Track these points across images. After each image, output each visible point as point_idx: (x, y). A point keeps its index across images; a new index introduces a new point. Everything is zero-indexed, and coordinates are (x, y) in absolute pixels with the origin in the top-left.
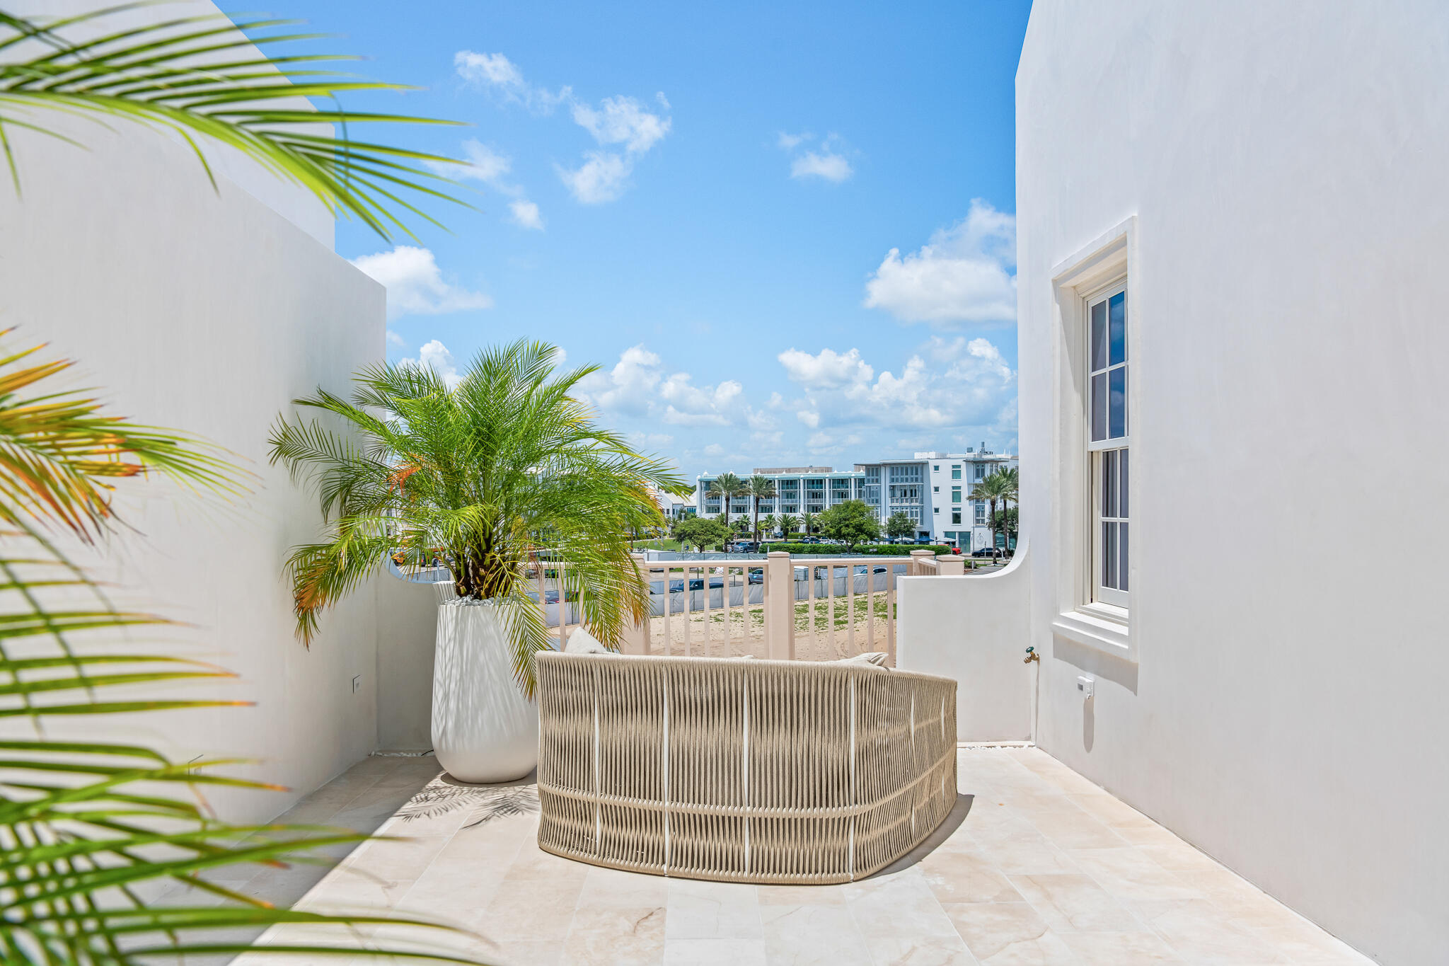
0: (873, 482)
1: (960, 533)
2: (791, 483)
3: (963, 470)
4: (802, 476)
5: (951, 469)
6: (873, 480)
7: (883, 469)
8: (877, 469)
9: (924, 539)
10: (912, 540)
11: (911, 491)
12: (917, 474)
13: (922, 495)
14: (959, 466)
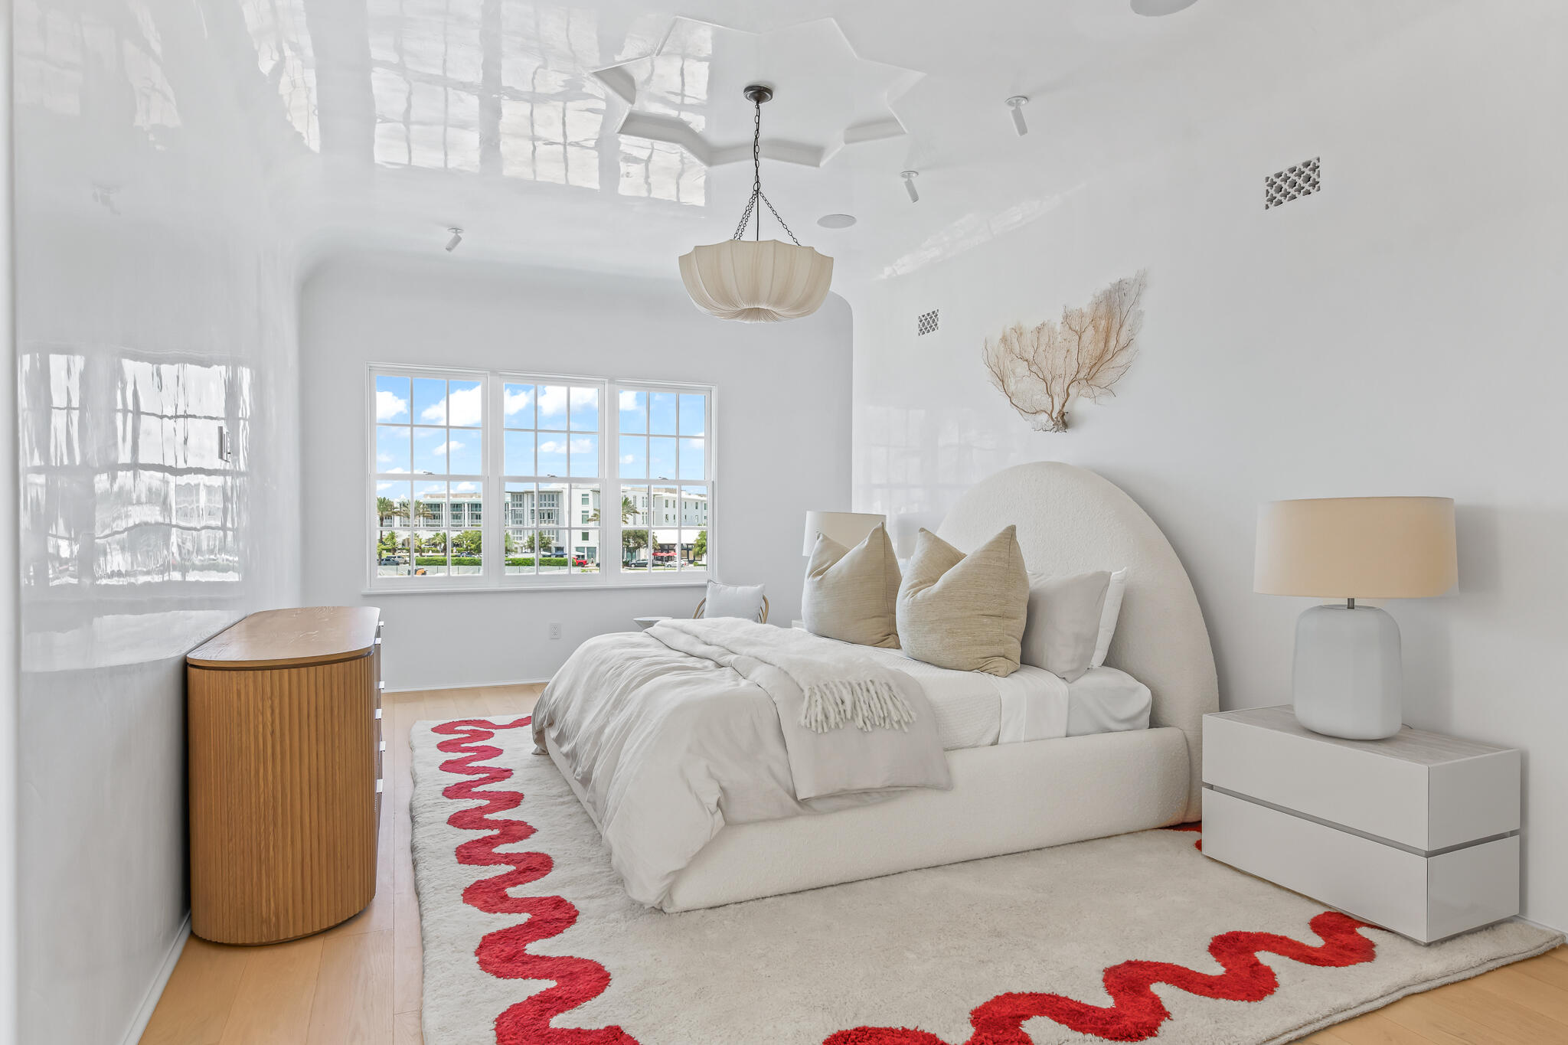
0: (517, 506)
1: (588, 548)
2: (457, 506)
3: (591, 497)
4: (466, 501)
5: (581, 497)
6: (517, 505)
7: (525, 495)
8: (520, 496)
9: (559, 553)
10: (549, 554)
11: (549, 514)
12: (553, 500)
13: (558, 518)
14: (587, 495)
